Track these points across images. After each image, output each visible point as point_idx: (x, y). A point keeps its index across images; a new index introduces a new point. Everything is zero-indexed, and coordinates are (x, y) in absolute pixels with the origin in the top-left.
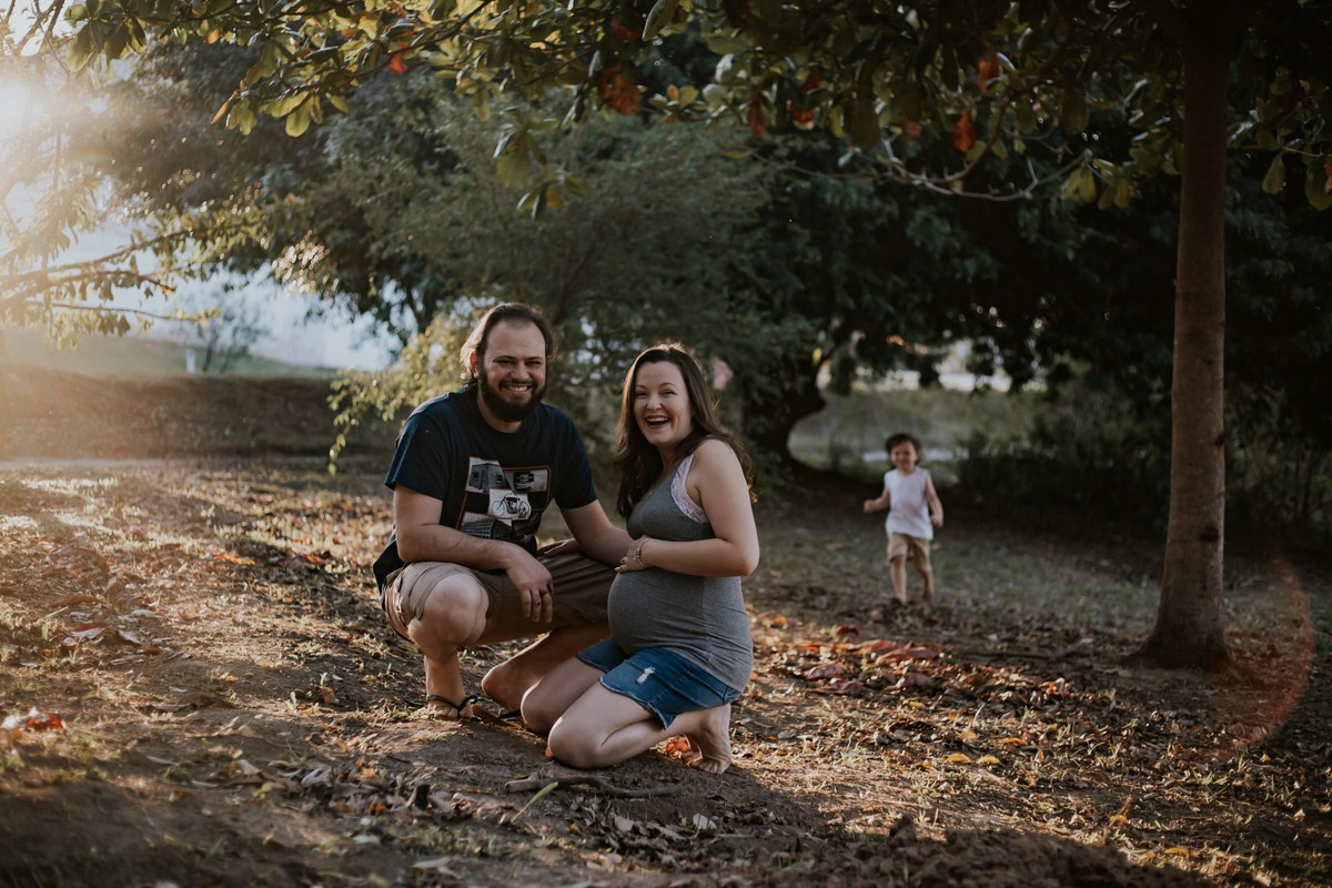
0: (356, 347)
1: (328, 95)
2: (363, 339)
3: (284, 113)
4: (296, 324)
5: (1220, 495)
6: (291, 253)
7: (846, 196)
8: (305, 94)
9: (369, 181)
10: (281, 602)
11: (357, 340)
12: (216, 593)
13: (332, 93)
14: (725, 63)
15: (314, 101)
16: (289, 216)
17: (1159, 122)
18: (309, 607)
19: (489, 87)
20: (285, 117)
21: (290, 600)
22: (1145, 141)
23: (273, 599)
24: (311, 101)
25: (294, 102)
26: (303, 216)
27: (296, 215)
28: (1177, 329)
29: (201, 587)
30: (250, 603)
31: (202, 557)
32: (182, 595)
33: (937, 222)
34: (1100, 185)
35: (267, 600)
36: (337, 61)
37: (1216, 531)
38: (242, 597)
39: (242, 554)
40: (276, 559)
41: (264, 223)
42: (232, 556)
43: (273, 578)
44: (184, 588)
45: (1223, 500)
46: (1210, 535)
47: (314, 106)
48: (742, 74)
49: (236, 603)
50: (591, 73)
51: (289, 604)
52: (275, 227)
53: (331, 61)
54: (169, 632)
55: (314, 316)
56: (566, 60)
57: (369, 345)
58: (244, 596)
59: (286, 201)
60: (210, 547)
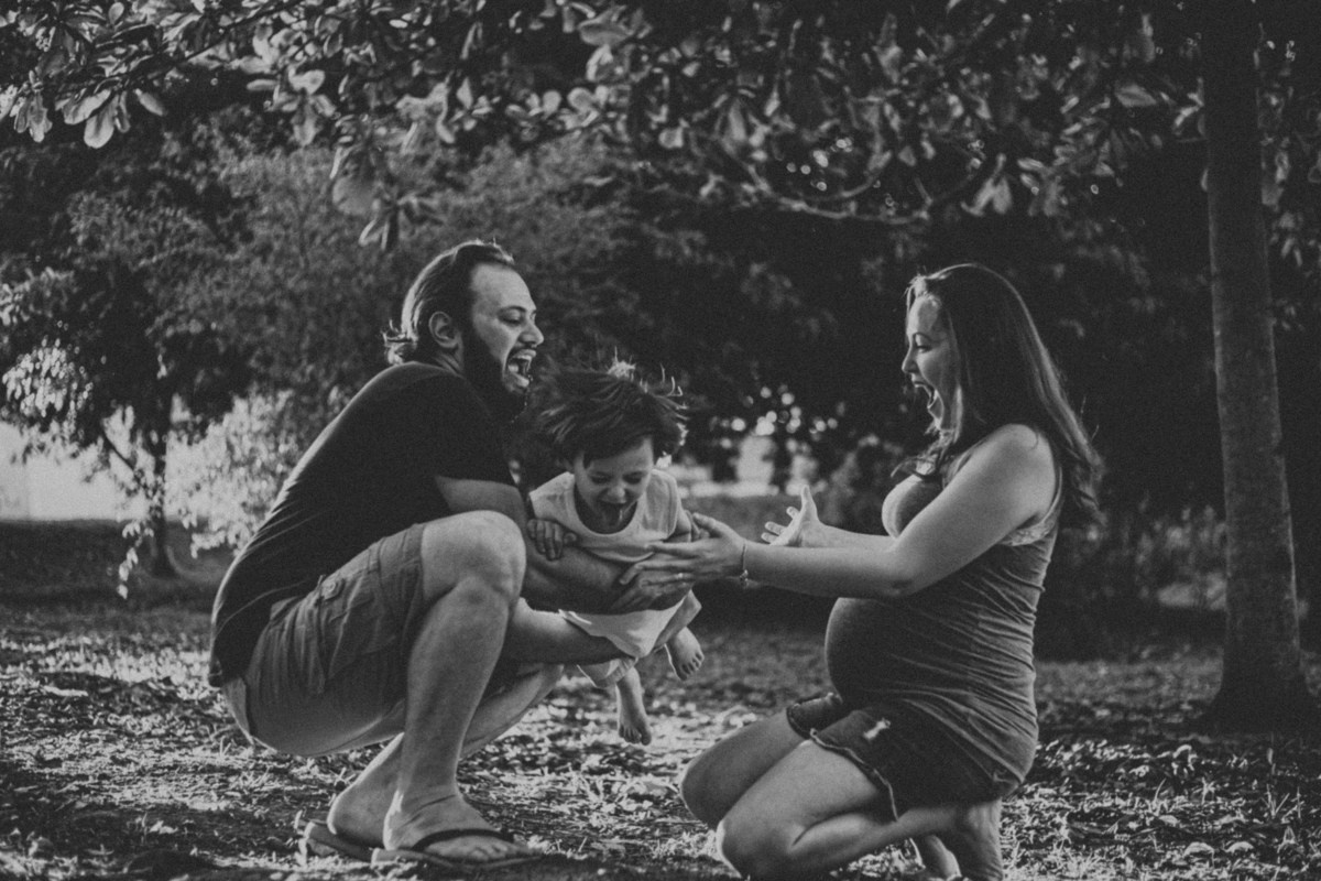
0: (88, 479)
1: (138, 92)
2: (95, 471)
3: (79, 119)
4: (14, 459)
5: (1286, 514)
6: (26, 363)
7: (678, 250)
8: (106, 94)
9: (148, 242)
10: (149, 735)
11: (89, 473)
12: (59, 730)
13: (144, 91)
14: (603, 55)
15: (121, 101)
16: (48, 294)
17: (1093, 110)
18: (191, 738)
19: (311, 101)
20: (83, 124)
21: (161, 731)
22: (1077, 136)
23: (138, 733)
24: (115, 102)
25: (92, 104)
26: (64, 294)
27: (56, 292)
28: (1217, 318)
29: (32, 726)
30: (109, 740)
31: (11, 692)
32: (12, 737)
33: (772, 278)
34: (1020, 194)
35: (130, 735)
36: (152, 41)
37: (1288, 556)
38: (95, 733)
39: (61, 687)
40: (108, 690)
41: (17, 303)
42: (50, 688)
43: (119, 709)
44: (9, 728)
45: (1290, 518)
46: (1280, 563)
47: (119, 108)
48: (619, 71)
49: (90, 741)
50: (465, 54)
51: (161, 737)
52: (31, 308)
53: (145, 43)
54: (27, 778)
55: (34, 452)
56: (421, 49)
57: (101, 477)
58: (97, 731)
59: (43, 275)
60: (18, 681)
